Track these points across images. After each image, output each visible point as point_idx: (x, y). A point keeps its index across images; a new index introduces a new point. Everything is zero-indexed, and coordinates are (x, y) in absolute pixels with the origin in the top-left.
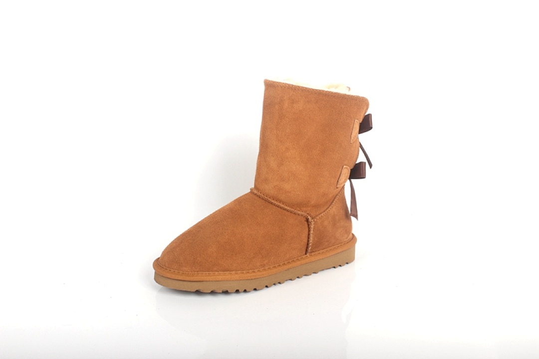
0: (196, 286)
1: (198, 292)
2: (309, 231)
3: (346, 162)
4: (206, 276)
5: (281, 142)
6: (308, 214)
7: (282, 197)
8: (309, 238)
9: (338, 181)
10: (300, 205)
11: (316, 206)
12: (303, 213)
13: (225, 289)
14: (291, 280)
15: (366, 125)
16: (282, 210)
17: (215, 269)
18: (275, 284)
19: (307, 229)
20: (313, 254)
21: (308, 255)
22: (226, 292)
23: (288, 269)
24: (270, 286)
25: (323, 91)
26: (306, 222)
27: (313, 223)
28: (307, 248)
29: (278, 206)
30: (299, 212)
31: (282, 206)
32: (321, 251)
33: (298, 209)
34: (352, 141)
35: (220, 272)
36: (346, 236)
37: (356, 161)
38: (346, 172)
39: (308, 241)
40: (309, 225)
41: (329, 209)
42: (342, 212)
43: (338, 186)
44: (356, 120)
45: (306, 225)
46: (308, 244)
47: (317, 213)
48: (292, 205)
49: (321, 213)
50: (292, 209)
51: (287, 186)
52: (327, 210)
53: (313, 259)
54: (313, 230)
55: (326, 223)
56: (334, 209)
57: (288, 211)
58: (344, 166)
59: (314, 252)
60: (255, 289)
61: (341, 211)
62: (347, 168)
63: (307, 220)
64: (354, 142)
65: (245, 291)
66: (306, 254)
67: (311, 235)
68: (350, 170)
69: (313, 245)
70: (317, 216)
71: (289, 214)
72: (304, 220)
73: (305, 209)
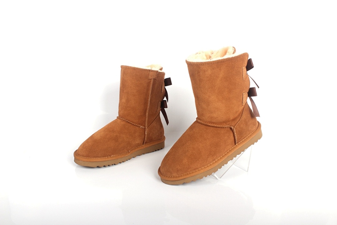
2: (234, 133)
3: (244, 92)
4: (186, 175)
5: (205, 94)
6: (230, 125)
7: (214, 121)
8: (235, 137)
9: (242, 102)
10: (225, 122)
11: (234, 120)
12: (228, 126)
15: (250, 66)
16: (216, 128)
17: (189, 170)
19: (232, 133)
21: (236, 144)
25: (219, 60)
27: (235, 129)
28: (235, 141)
29: (213, 127)
30: (225, 126)
32: (243, 140)
33: (225, 124)
34: (244, 79)
35: (192, 171)
36: (255, 127)
37: (249, 88)
40: (233, 131)
41: (242, 118)
42: (249, 115)
43: (243, 104)
45: (231, 131)
47: (236, 123)
49: (238, 122)
50: (222, 126)
51: (215, 115)
52: (241, 119)
53: (240, 146)
54: (236, 133)
55: (242, 126)
56: (244, 117)
57: (219, 127)
58: (244, 94)
59: (239, 142)
63: (231, 129)
66: (235, 144)
67: (236, 135)
68: (247, 94)
69: (238, 139)
70: (236, 125)
71: (220, 129)
72: (229, 129)
73: (228, 123)
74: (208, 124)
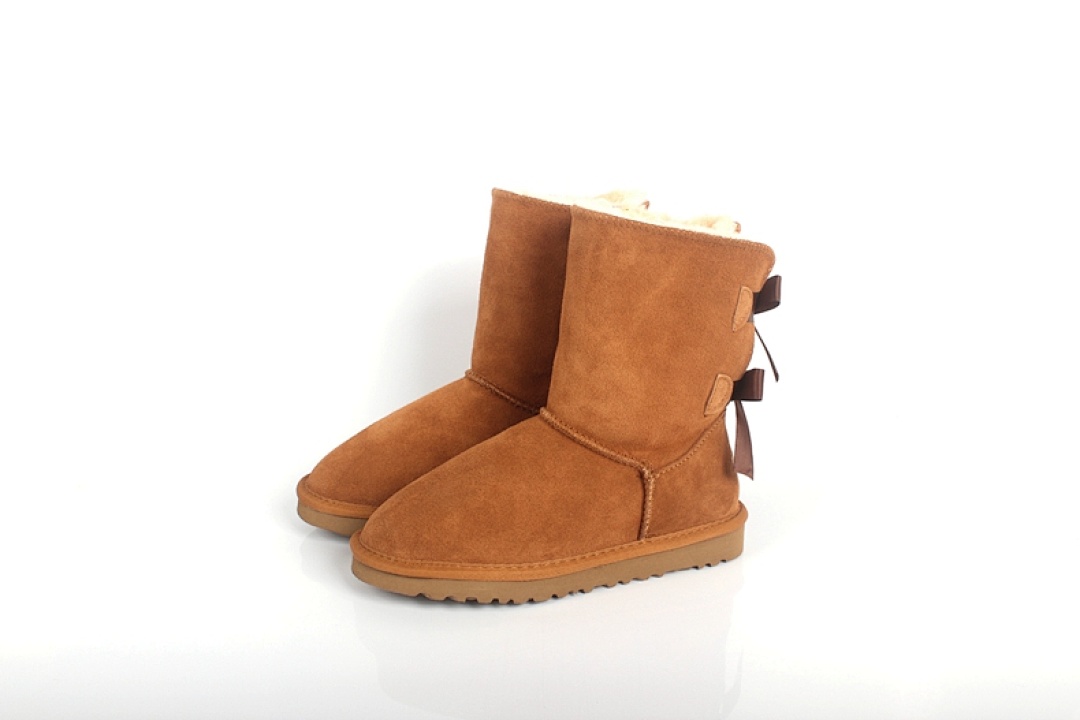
0: (418, 587)
1: (422, 598)
2: (645, 496)
3: (722, 368)
4: (436, 569)
5: (594, 325)
6: (643, 463)
7: (595, 428)
8: (643, 509)
9: (706, 403)
10: (629, 446)
11: (661, 449)
12: (633, 461)
13: (472, 596)
14: (606, 586)
15: (767, 297)
16: (592, 454)
17: (455, 557)
18: (571, 593)
19: (641, 493)
20: (653, 539)
21: (642, 540)
22: (472, 602)
23: (600, 566)
24: (562, 597)
25: (676, 230)
26: (638, 479)
27: (652, 481)
28: (641, 527)
29: (586, 446)
30: (625, 459)
31: (594, 445)
32: (671, 535)
33: (626, 453)
34: (734, 326)
35: (463, 564)
36: (723, 508)
37: (747, 366)
38: (724, 386)
39: (643, 515)
40: (644, 485)
41: (688, 455)
42: (717, 463)
43: (707, 413)
44: (744, 288)
45: (639, 485)
46: (642, 521)
47: (663, 463)
48: (613, 445)
49: (671, 463)
50: (613, 453)
51: (603, 409)
52: (684, 458)
53: (652, 550)
54: (653, 496)
55: (680, 482)
56: (698, 456)
57: (603, 455)
58: (720, 376)
59: (654, 535)
60: (531, 601)
61: (715, 461)
62: (725, 379)
63: (641, 475)
64: (740, 330)
65: (511, 603)
66: (638, 539)
67: (650, 504)
68: (732, 383)
69: (652, 522)
70: (661, 468)
71: (607, 461)
72: (634, 474)
73: (637, 453)
74: (569, 431)
